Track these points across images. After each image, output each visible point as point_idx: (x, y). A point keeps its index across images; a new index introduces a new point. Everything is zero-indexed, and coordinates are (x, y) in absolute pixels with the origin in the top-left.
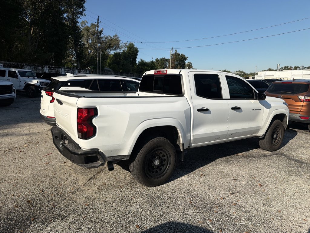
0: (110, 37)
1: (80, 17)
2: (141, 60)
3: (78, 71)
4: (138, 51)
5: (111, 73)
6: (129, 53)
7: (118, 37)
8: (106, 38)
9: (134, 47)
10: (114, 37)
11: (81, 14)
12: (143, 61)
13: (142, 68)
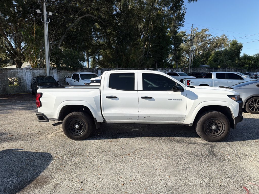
0: (218, 38)
1: (180, 28)
2: (244, 54)
3: (171, 70)
4: (242, 47)
5: (204, 69)
6: (232, 50)
7: (225, 36)
8: (214, 39)
9: (237, 44)
10: (221, 37)
11: (181, 25)
12: (246, 56)
13: (244, 62)
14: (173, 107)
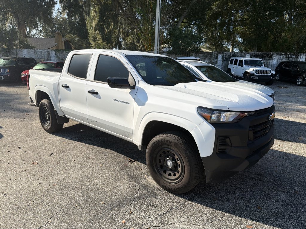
14: (120, 113)
